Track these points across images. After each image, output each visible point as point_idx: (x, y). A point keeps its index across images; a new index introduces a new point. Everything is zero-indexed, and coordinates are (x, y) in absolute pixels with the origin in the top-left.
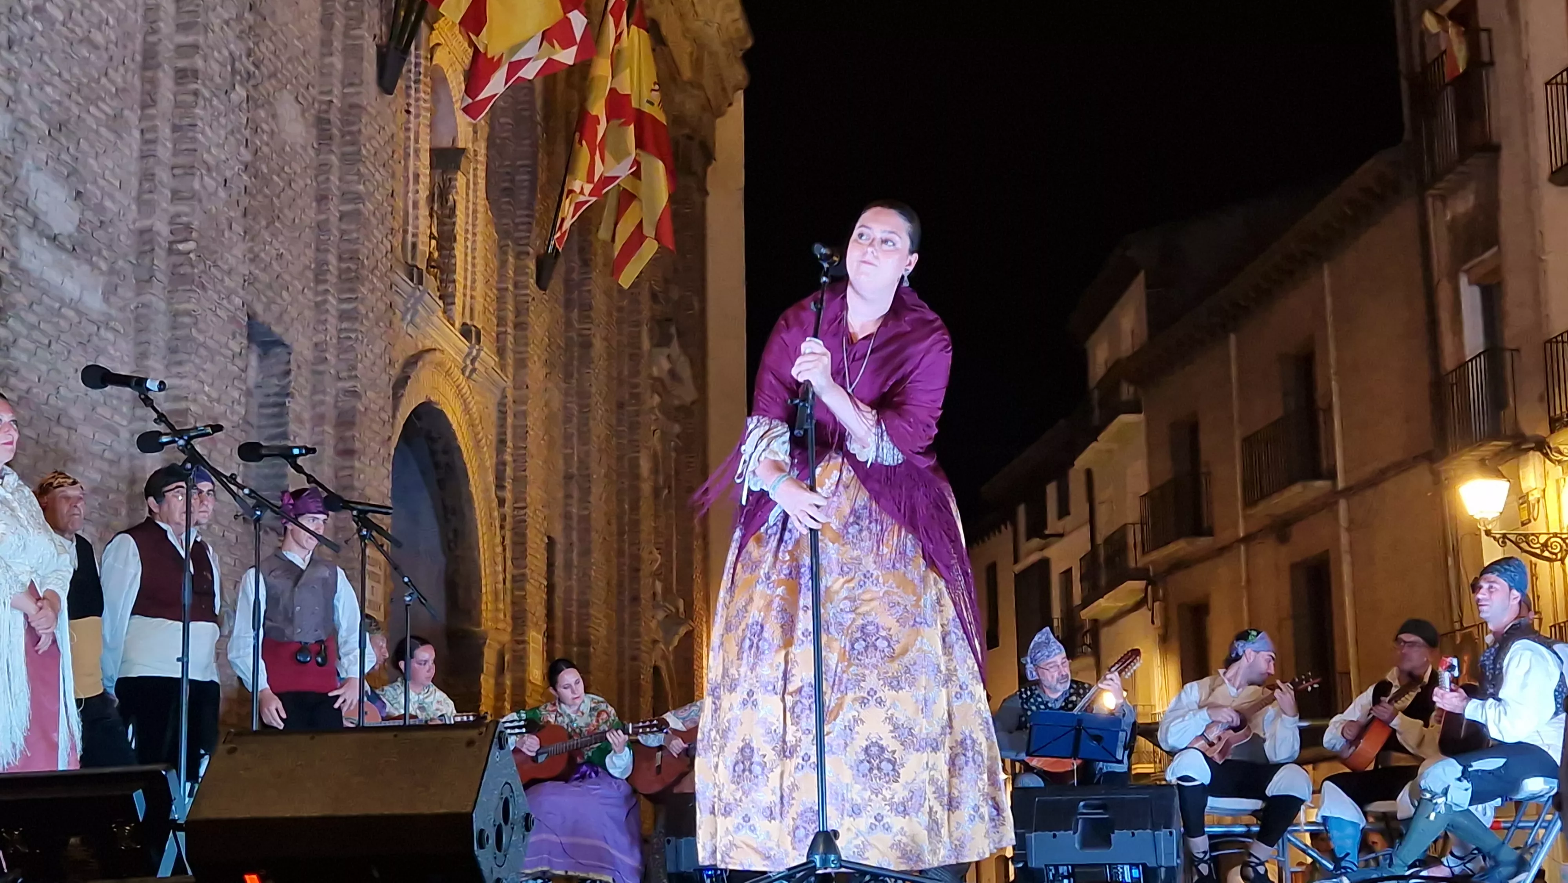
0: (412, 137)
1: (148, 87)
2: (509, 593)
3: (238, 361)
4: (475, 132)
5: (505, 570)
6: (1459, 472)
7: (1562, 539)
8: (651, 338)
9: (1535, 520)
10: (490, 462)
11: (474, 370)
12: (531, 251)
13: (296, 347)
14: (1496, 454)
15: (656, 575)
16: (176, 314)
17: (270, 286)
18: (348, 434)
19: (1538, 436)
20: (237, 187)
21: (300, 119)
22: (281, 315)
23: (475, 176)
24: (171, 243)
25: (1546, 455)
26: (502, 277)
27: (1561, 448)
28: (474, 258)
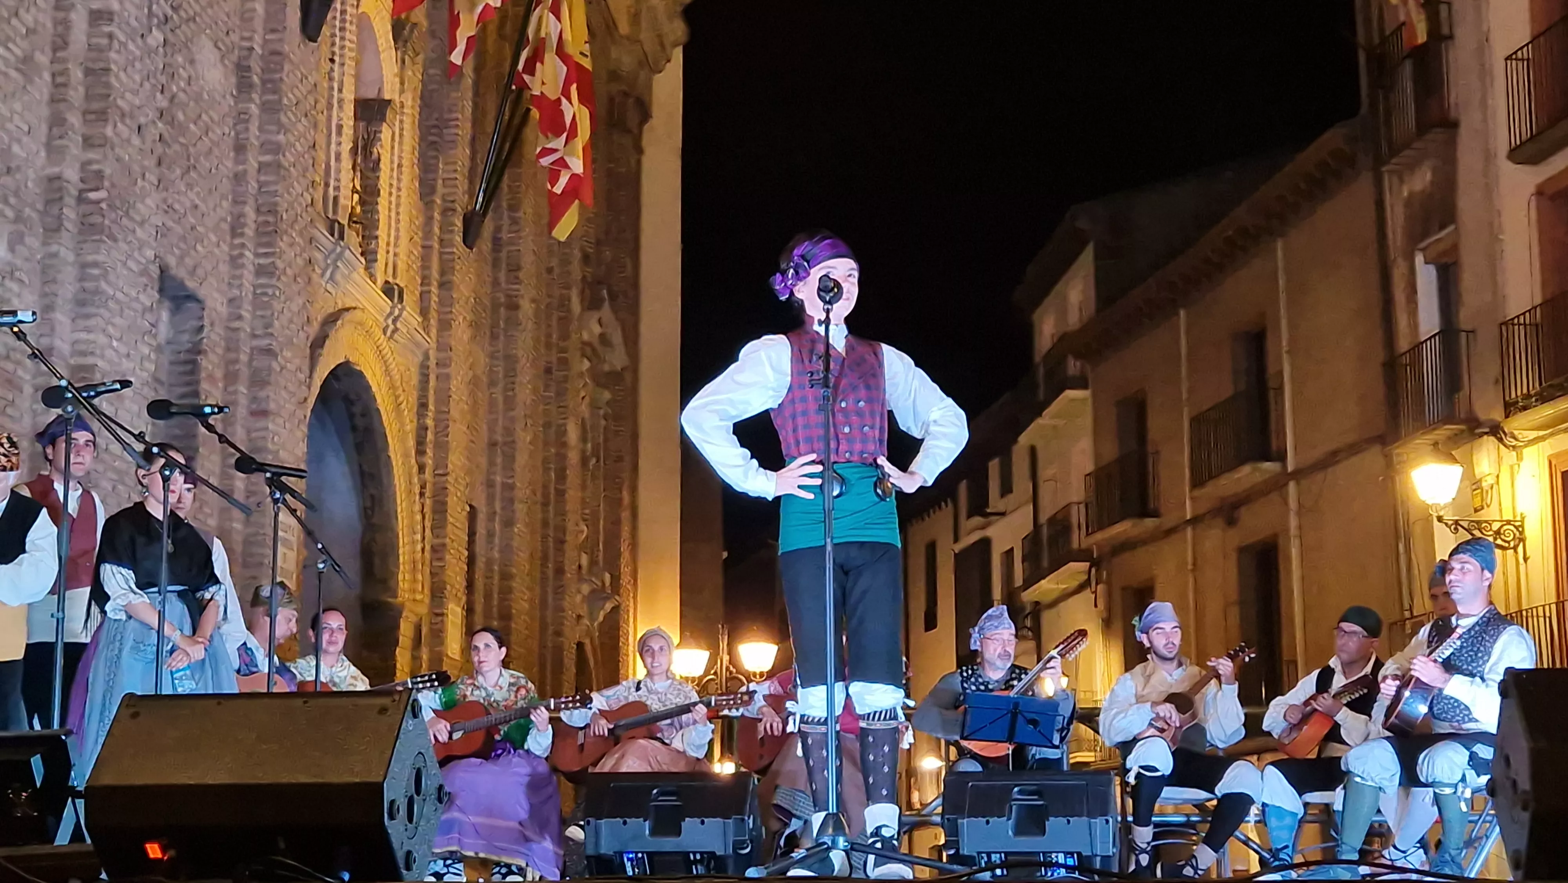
0: (336, 86)
1: (60, 29)
2: (427, 562)
3: (148, 316)
4: (402, 83)
5: (424, 538)
6: (1412, 456)
7: (1515, 526)
8: (582, 301)
9: (1488, 506)
10: (410, 427)
11: (396, 330)
12: (459, 209)
13: (209, 303)
14: (1449, 438)
15: (582, 548)
16: (84, 266)
17: (183, 238)
18: (262, 394)
19: (1492, 420)
20: (152, 133)
21: (219, 65)
22: (195, 268)
23: (402, 129)
24: (81, 191)
25: (1500, 440)
26: (427, 234)
27: (1516, 432)
28: (398, 214)
